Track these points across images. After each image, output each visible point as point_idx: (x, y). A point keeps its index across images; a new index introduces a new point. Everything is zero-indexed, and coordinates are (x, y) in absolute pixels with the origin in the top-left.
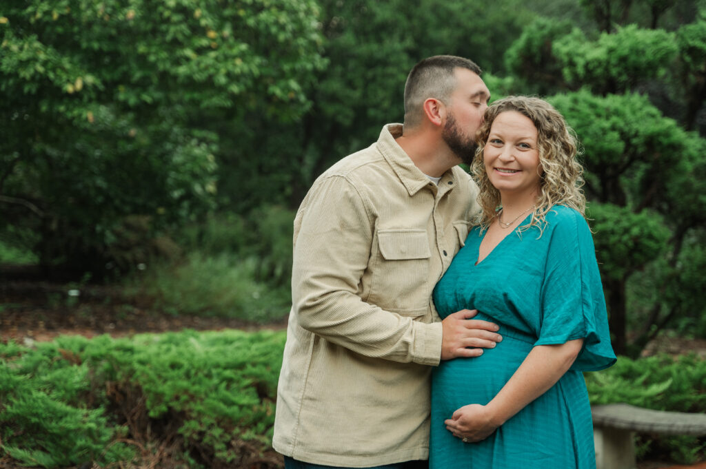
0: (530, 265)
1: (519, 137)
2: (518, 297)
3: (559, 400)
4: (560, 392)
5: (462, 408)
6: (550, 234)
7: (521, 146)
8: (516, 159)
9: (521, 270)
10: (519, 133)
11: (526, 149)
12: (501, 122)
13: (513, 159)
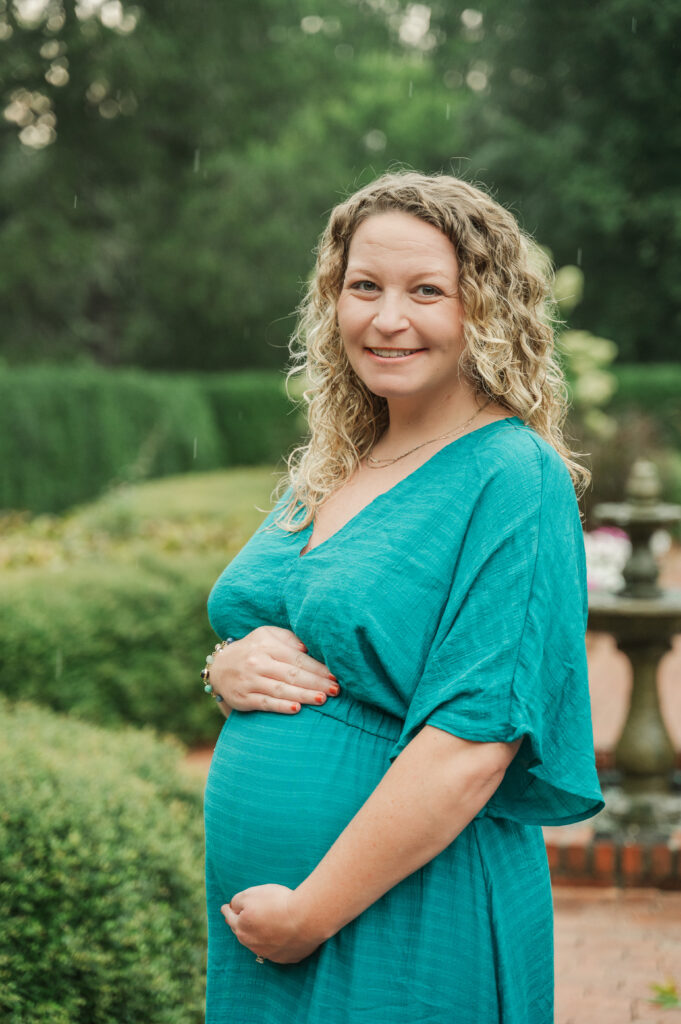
0: (421, 565)
1: (414, 272)
2: (388, 639)
3: (472, 881)
4: (477, 864)
5: (247, 891)
6: (475, 495)
7: (421, 291)
8: (412, 324)
9: (399, 573)
10: (415, 264)
11: (433, 298)
12: (370, 242)
13: (404, 324)
